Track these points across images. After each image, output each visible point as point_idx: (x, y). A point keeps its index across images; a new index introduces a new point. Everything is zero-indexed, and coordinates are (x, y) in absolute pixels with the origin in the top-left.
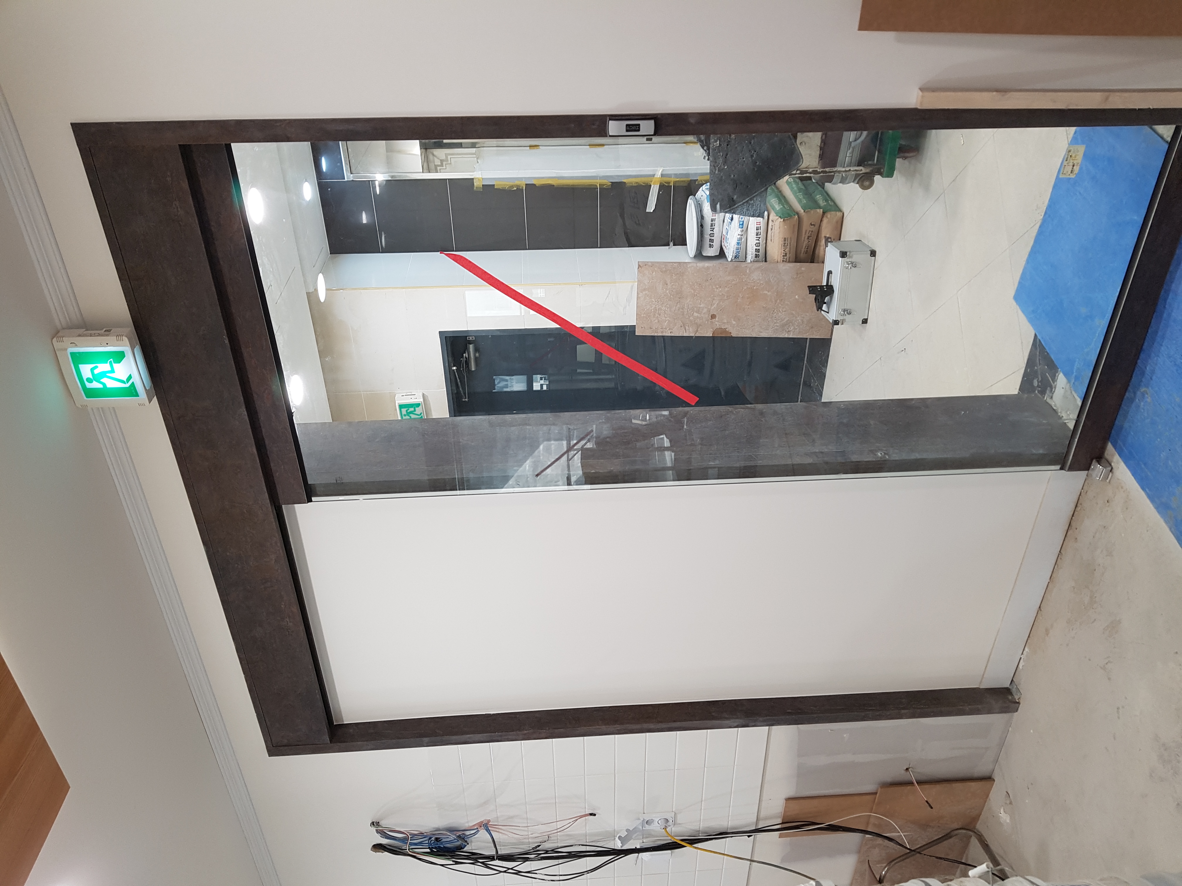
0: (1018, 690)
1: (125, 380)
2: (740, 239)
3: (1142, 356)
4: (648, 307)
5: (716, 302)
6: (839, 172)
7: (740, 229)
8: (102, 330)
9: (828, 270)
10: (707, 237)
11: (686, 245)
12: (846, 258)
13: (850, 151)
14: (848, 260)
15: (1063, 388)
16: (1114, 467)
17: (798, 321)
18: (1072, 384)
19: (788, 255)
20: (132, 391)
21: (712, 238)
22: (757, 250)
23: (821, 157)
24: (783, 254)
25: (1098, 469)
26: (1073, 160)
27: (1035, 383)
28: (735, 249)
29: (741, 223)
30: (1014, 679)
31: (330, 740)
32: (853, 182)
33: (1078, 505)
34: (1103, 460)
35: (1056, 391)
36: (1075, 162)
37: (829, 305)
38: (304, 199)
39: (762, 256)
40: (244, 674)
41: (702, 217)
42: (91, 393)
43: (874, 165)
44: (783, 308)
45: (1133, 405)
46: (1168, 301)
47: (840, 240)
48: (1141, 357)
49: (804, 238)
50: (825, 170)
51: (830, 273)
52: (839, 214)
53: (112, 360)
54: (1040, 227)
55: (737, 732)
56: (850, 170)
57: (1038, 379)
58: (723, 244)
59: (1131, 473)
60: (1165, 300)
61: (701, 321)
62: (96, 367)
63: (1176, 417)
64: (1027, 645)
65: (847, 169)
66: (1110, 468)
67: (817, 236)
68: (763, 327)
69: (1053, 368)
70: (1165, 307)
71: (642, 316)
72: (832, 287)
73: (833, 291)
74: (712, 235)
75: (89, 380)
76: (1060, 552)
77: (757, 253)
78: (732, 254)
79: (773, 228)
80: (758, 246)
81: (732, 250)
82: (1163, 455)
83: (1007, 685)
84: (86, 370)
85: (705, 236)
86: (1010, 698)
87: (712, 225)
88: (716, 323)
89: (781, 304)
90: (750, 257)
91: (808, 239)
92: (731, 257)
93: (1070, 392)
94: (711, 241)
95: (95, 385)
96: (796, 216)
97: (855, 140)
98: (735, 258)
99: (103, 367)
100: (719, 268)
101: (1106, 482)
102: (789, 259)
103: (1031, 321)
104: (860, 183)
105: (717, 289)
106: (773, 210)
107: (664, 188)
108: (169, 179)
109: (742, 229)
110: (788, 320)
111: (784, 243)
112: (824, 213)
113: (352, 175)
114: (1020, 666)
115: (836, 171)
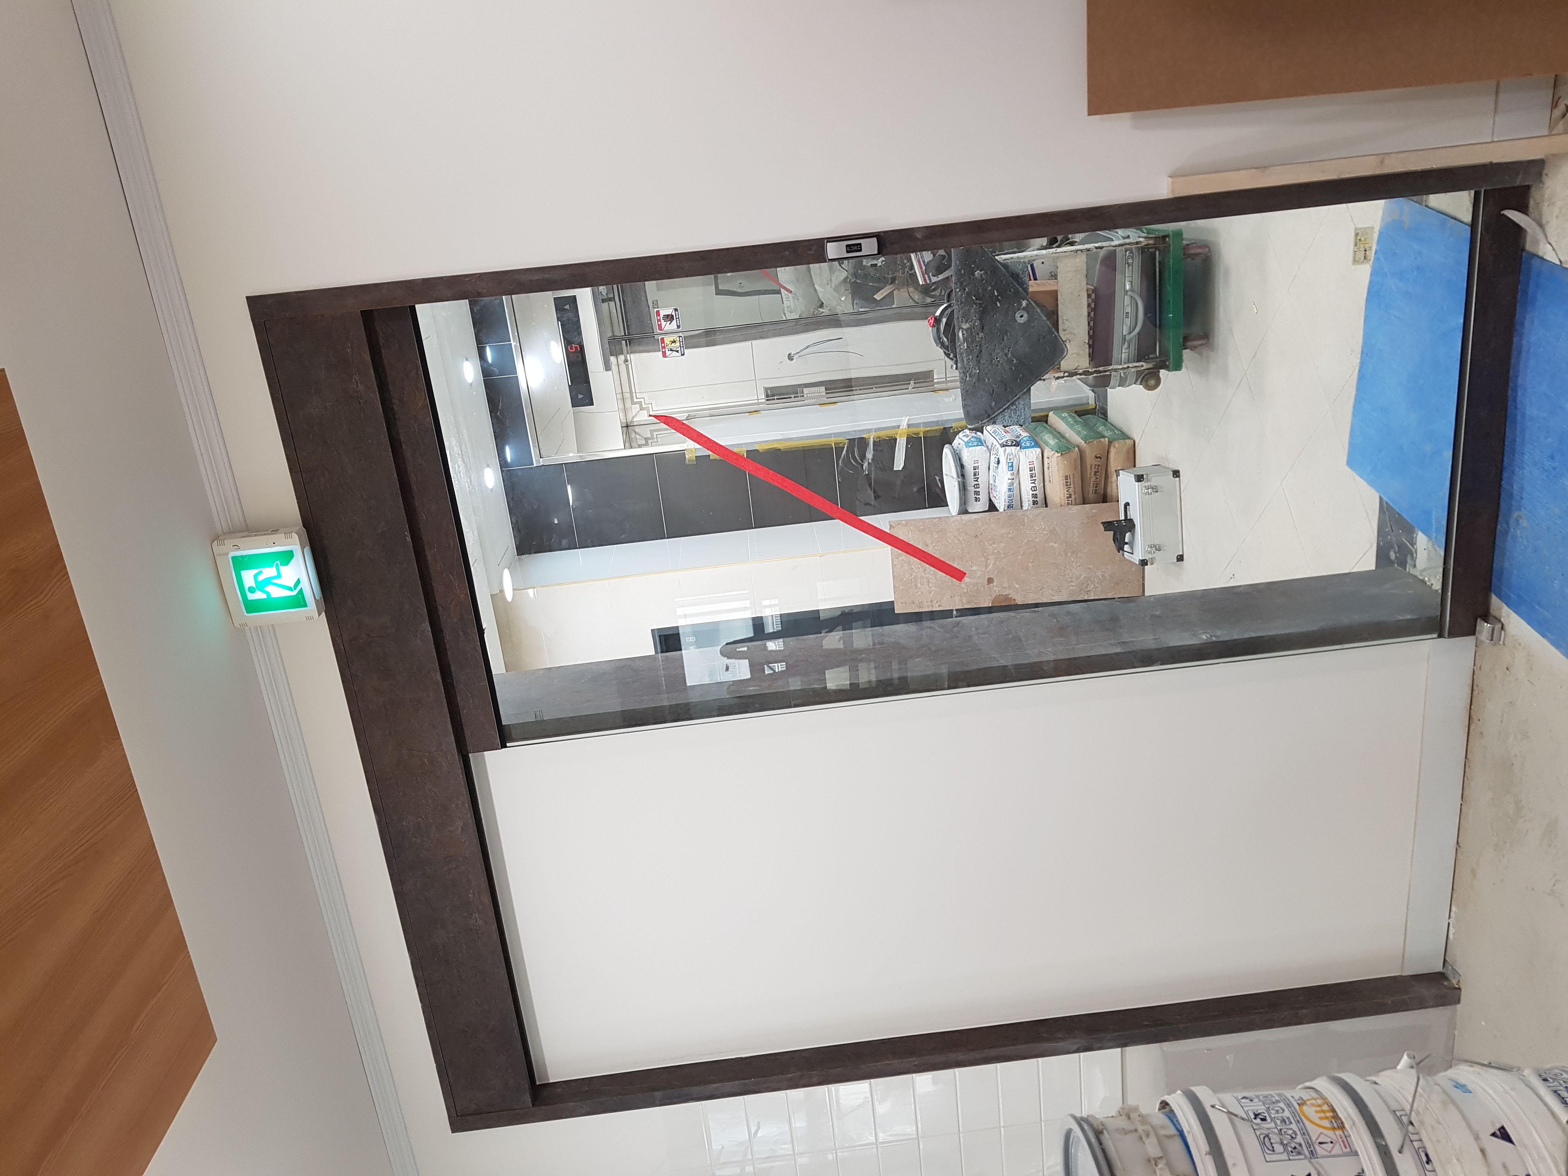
0: (1455, 971)
1: (292, 586)
2: (1012, 484)
3: (1505, 475)
4: (907, 576)
5: (991, 562)
6: (1116, 370)
7: (1010, 472)
8: (268, 531)
9: (1125, 502)
10: (971, 489)
11: (948, 506)
12: (1143, 482)
13: (1126, 346)
14: (1146, 484)
15: (1425, 549)
16: (1504, 622)
17: (1098, 577)
18: (1434, 539)
19: (1073, 497)
20: (299, 601)
21: (977, 490)
22: (1035, 496)
23: (1092, 356)
24: (1066, 496)
25: (1485, 628)
26: (1363, 244)
27: (1393, 556)
28: (1007, 496)
29: (1010, 465)
30: (1447, 959)
31: (532, 1102)
32: (1135, 383)
33: (1475, 688)
34: (1491, 618)
35: (1418, 556)
36: (1367, 246)
37: (1131, 544)
38: (486, 487)
39: (1043, 501)
40: (421, 1001)
41: (962, 466)
42: (252, 607)
43: (1156, 357)
44: (1077, 562)
45: (1509, 538)
46: (1519, 398)
47: (1135, 466)
48: (1504, 478)
49: (1090, 474)
50: (1097, 369)
51: (1127, 505)
52: (1129, 442)
53: (278, 562)
54: (1359, 371)
55: (1078, 1059)
56: (1128, 367)
57: (1395, 549)
58: (991, 494)
59: (1526, 622)
60: (1515, 400)
61: (976, 588)
62: (261, 572)
63: (1560, 532)
64: (1453, 903)
65: (1125, 366)
66: (1500, 626)
67: (1106, 472)
68: (1055, 589)
69: (1409, 531)
70: (1516, 408)
71: (901, 587)
72: (1131, 520)
73: (1134, 526)
74: (977, 486)
75: (252, 590)
76: (1466, 758)
77: (1035, 499)
78: (1003, 504)
79: (1050, 467)
80: (1034, 491)
81: (1004, 498)
82: (1557, 584)
83: (1439, 968)
84: (248, 577)
85: (969, 488)
86: (1446, 983)
87: (975, 475)
88: (995, 589)
89: (1074, 558)
90: (1027, 504)
91: (1095, 475)
92: (1003, 507)
93: (1434, 550)
94: (977, 493)
95: (259, 595)
96: (1077, 449)
97: (1130, 333)
98: (1008, 507)
99: (268, 572)
100: (990, 519)
101: (1500, 644)
102: (1075, 501)
103: (1371, 483)
104: (1144, 383)
105: (991, 545)
106: (1047, 446)
107: (913, 441)
108: (349, 350)
109: (1012, 472)
110: (1085, 577)
111: (1067, 482)
112: (1110, 442)
113: (541, 459)
114: (1451, 936)
115: (1112, 369)
